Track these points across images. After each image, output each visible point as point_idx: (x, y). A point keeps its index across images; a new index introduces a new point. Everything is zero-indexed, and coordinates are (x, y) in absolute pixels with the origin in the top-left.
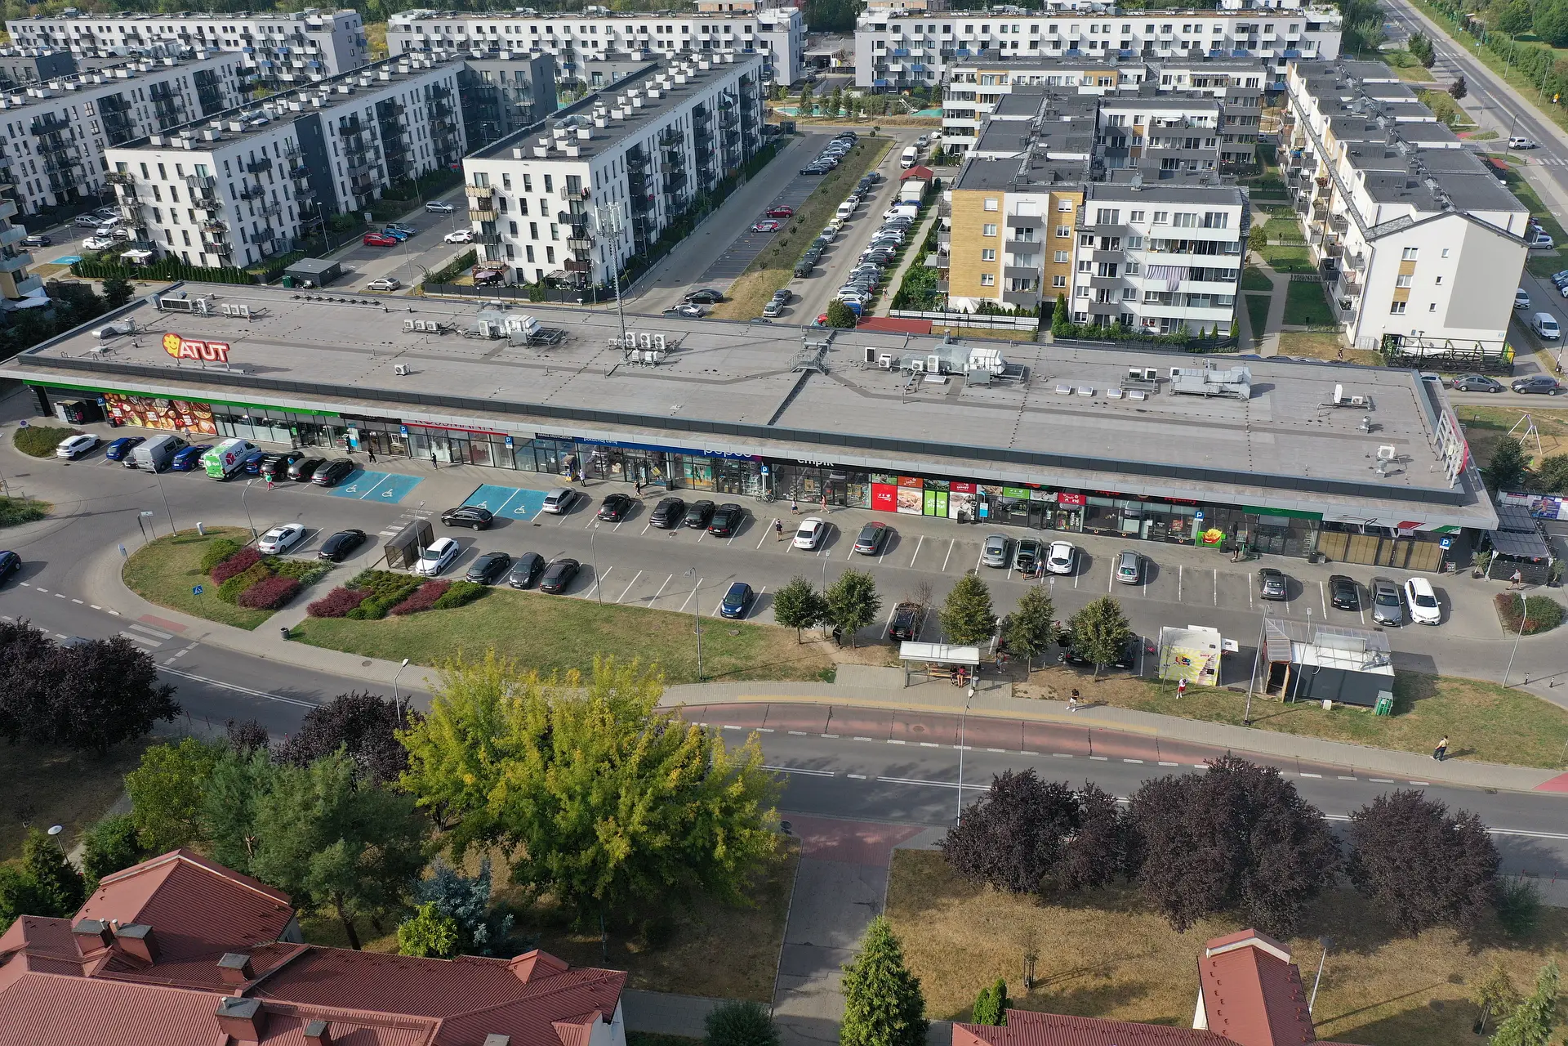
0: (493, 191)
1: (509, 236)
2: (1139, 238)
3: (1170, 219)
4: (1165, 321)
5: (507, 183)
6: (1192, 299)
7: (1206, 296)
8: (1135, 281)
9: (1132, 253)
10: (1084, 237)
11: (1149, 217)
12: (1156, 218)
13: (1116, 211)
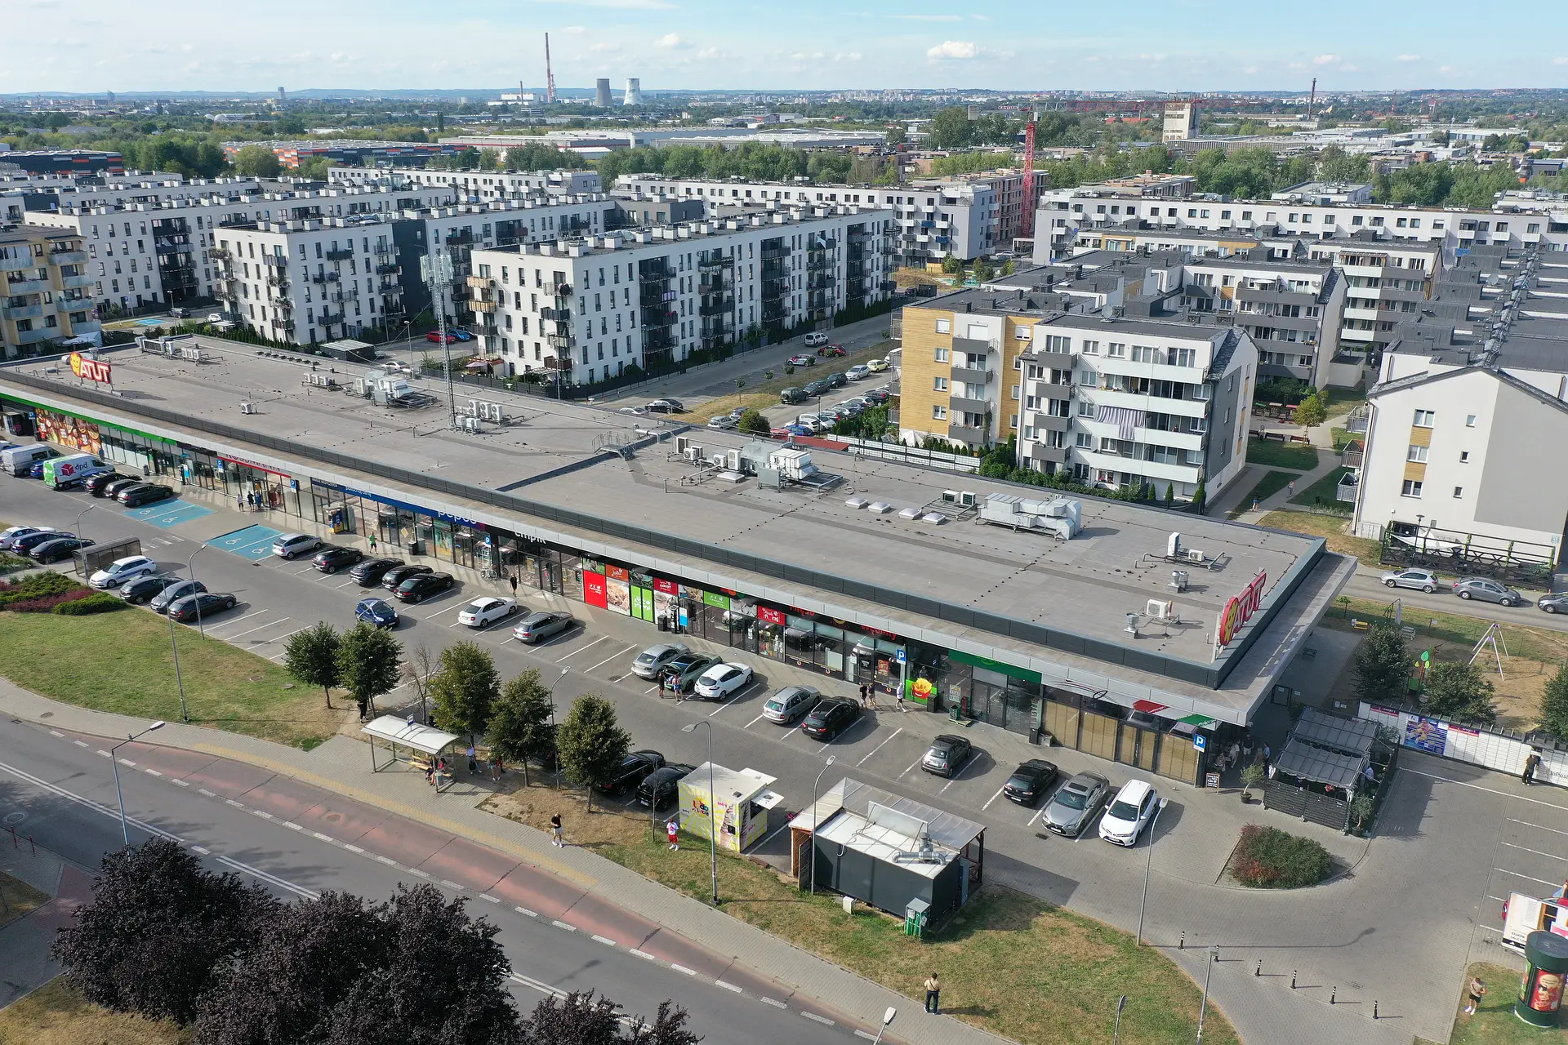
0: (493, 283)
1: (504, 329)
2: (1093, 374)
3: (1128, 352)
4: (1125, 477)
5: (505, 275)
6: (1154, 452)
7: (1172, 451)
8: (1088, 425)
9: (1087, 391)
10: (1032, 367)
11: (1104, 349)
12: (1112, 351)
13: (1067, 339)
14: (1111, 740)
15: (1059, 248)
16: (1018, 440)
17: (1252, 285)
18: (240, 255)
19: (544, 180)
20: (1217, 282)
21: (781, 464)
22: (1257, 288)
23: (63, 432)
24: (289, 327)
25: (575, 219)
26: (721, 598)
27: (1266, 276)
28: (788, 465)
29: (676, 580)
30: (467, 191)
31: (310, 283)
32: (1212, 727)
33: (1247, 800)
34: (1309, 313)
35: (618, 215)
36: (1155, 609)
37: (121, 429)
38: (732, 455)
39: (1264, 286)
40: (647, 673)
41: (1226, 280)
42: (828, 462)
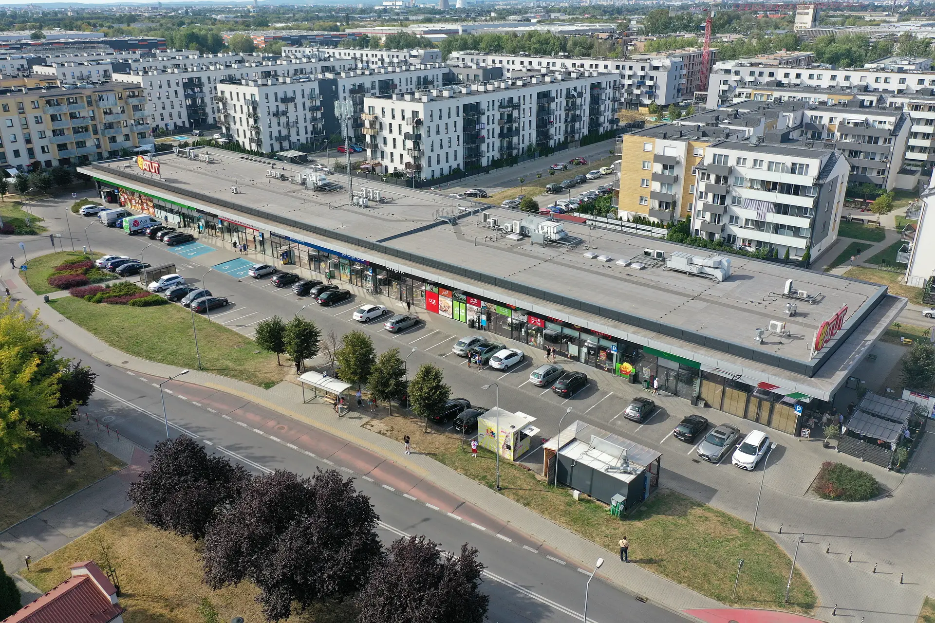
0: (376, 118)
1: (383, 145)
2: (742, 178)
3: (765, 166)
4: (759, 243)
5: (383, 112)
6: (778, 229)
7: (790, 228)
8: (737, 210)
9: (736, 189)
10: (703, 174)
11: (749, 163)
12: (755, 164)
13: (727, 156)
14: (742, 405)
15: (724, 99)
16: (692, 219)
17: (848, 123)
18: (232, 99)
19: (407, 55)
20: (825, 121)
21: (545, 230)
22: (851, 125)
23: (133, 202)
24: (259, 143)
25: (425, 79)
26: (506, 310)
27: (858, 118)
28: (549, 231)
29: (480, 298)
30: (362, 61)
31: (271, 117)
32: (807, 401)
33: (827, 446)
34: (885, 142)
35: (451, 76)
36: (775, 327)
37: (165, 200)
38: (516, 224)
39: (856, 124)
40: (461, 353)
41: (831, 120)
42: (574, 230)
